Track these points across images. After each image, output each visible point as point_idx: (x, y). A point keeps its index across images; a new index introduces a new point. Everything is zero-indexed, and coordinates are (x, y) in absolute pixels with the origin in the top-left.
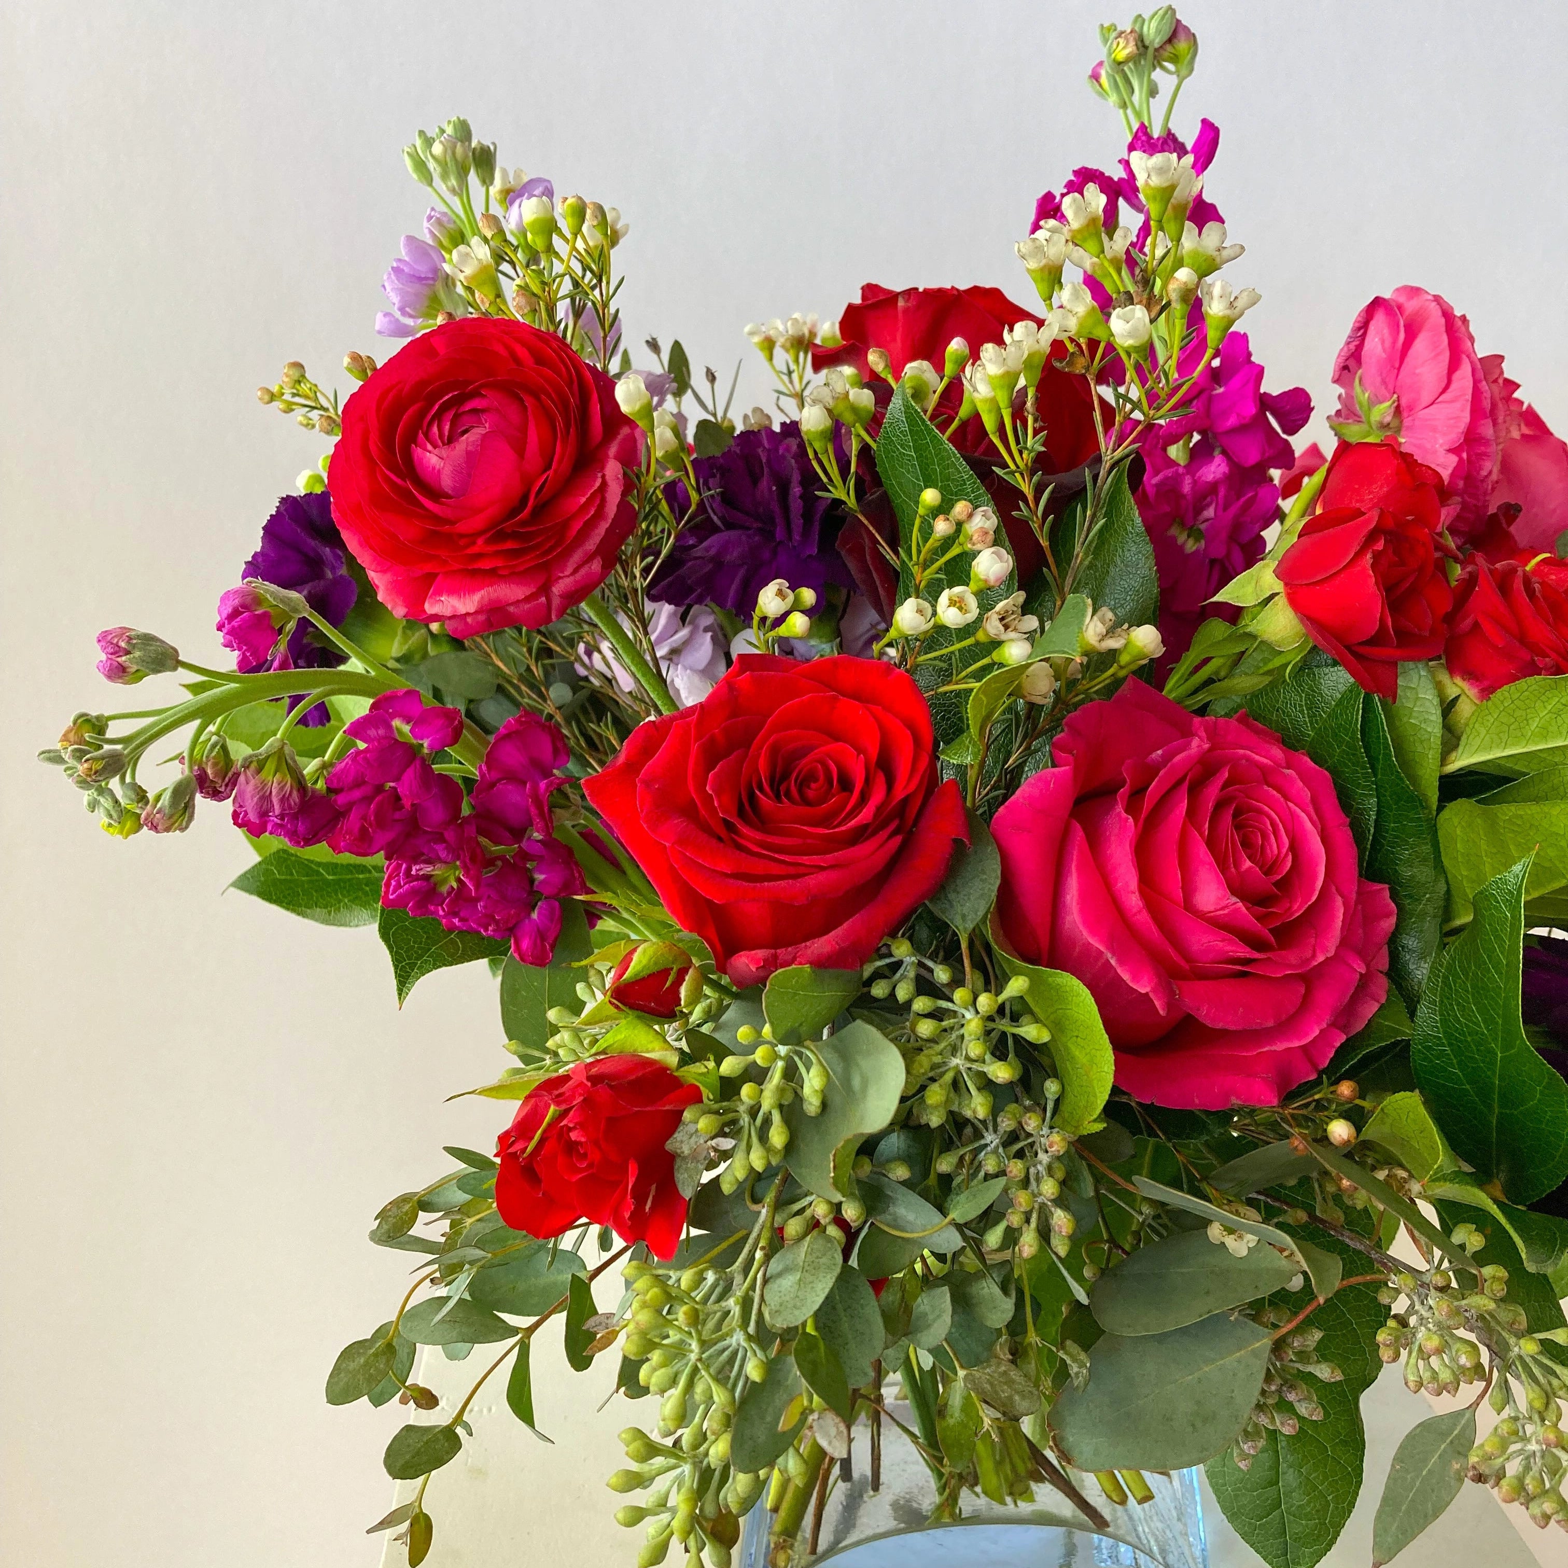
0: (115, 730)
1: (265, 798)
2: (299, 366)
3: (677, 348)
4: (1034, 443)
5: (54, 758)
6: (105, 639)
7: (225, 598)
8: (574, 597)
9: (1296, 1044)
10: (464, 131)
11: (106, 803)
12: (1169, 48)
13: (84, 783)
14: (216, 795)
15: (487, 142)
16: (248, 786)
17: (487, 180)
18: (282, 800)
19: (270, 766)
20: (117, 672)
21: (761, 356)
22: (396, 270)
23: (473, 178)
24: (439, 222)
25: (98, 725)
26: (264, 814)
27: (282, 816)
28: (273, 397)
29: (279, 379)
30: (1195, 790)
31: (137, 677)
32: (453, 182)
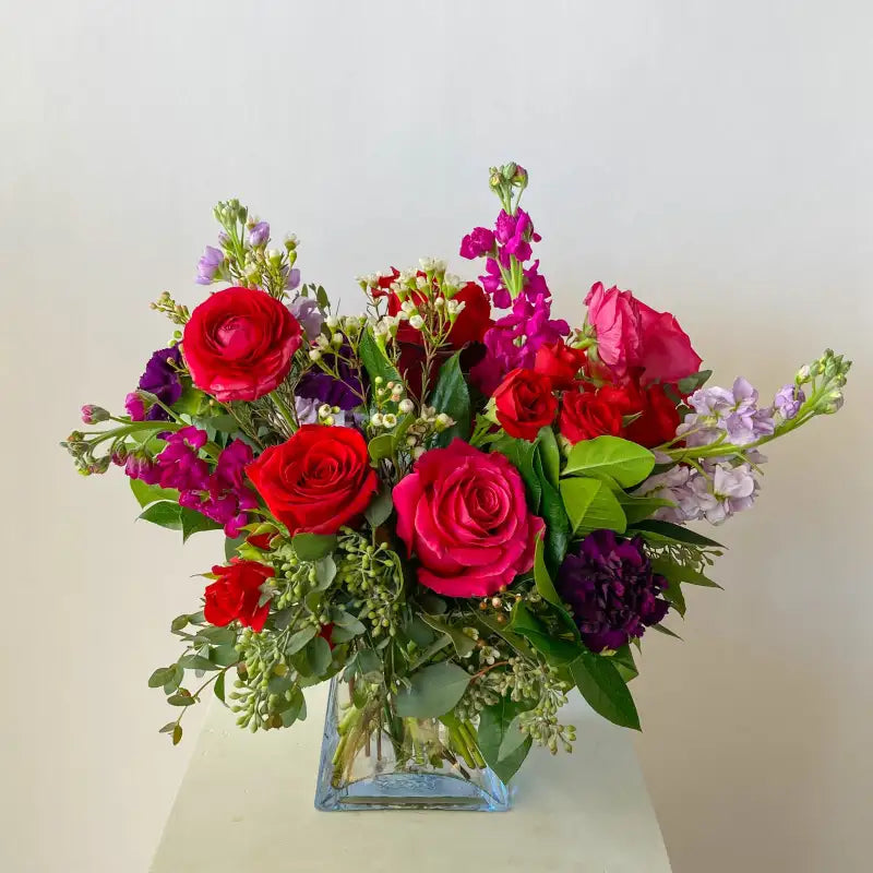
0: (86, 438)
1: (136, 465)
2: (167, 294)
3: (321, 288)
4: (396, 357)
5: (65, 445)
6: (85, 409)
7: (128, 396)
8: (265, 392)
9: (497, 574)
10: (236, 203)
11: (81, 462)
12: (515, 178)
13: (75, 454)
14: (119, 464)
15: (244, 206)
16: (130, 461)
17: (243, 221)
18: (143, 467)
19: (140, 454)
20: (88, 421)
21: (361, 289)
22: (202, 262)
23: (238, 221)
24: (223, 238)
25: (81, 436)
26: (136, 471)
27: (142, 472)
28: (156, 307)
29: (158, 298)
30: (463, 485)
31: (96, 422)
32: (229, 225)
